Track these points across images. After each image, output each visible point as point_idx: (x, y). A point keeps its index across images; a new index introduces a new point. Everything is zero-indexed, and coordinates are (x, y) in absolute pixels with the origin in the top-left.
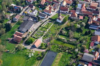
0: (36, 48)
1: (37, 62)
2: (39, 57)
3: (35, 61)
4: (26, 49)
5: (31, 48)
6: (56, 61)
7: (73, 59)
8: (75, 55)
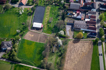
0: (24, 5)
1: (29, 17)
2: (29, 13)
3: (27, 17)
4: (14, 7)
5: (19, 6)
6: (46, 14)
7: (61, 10)
8: (62, 6)
